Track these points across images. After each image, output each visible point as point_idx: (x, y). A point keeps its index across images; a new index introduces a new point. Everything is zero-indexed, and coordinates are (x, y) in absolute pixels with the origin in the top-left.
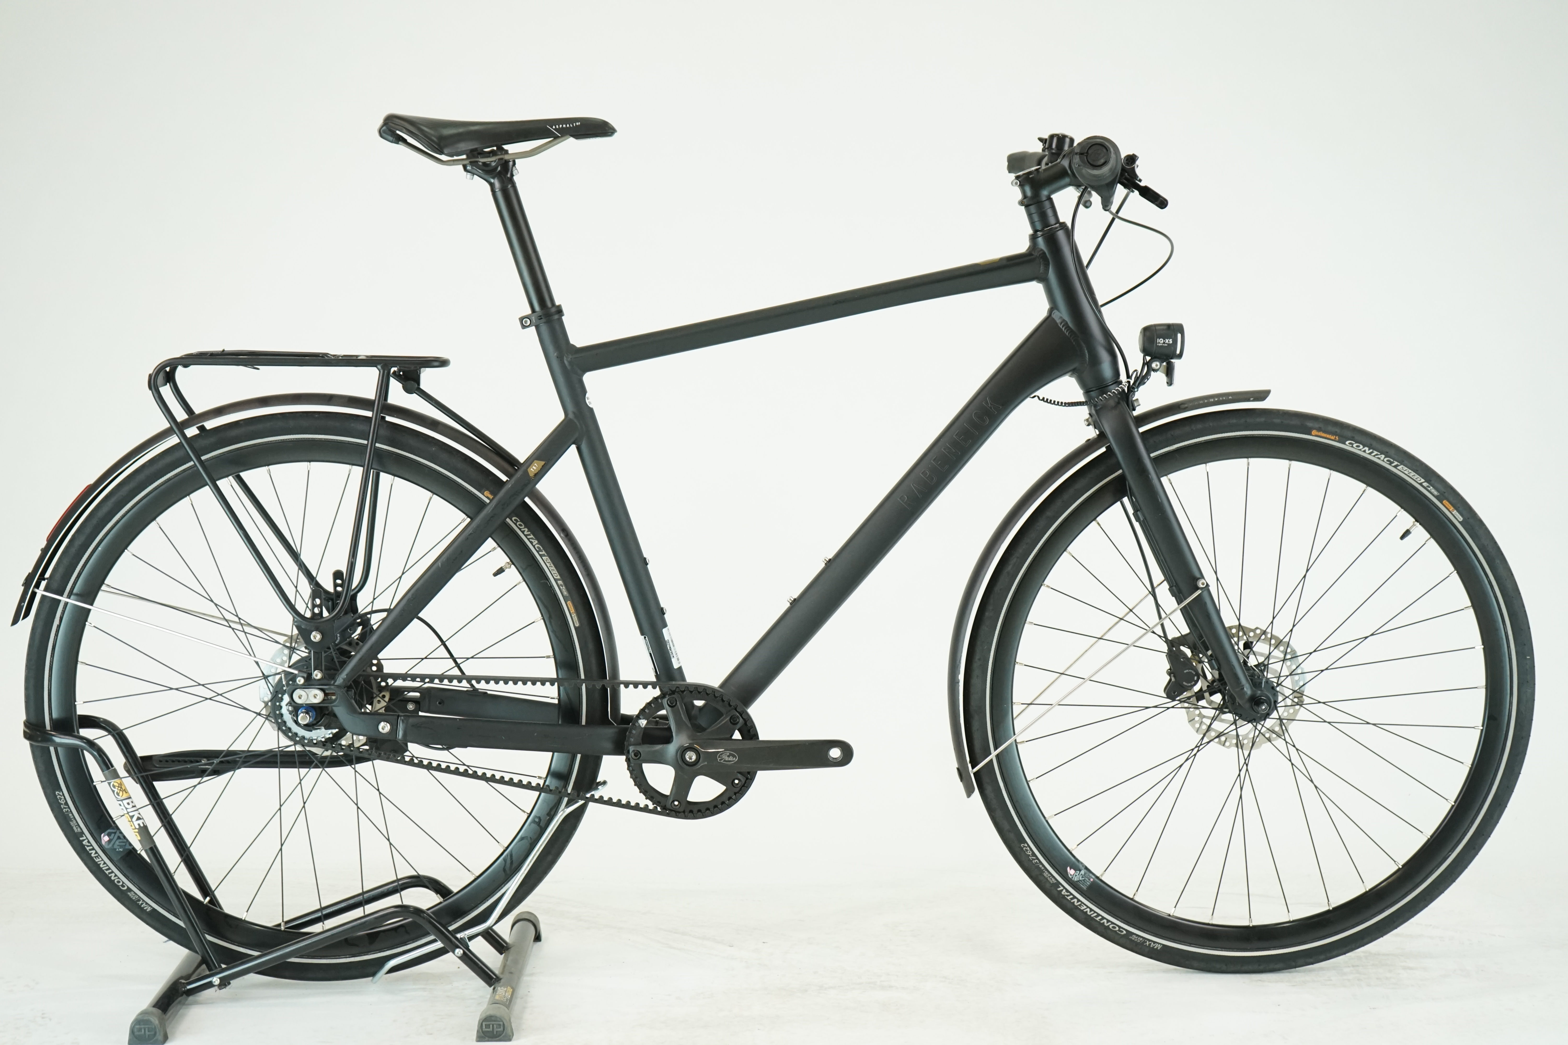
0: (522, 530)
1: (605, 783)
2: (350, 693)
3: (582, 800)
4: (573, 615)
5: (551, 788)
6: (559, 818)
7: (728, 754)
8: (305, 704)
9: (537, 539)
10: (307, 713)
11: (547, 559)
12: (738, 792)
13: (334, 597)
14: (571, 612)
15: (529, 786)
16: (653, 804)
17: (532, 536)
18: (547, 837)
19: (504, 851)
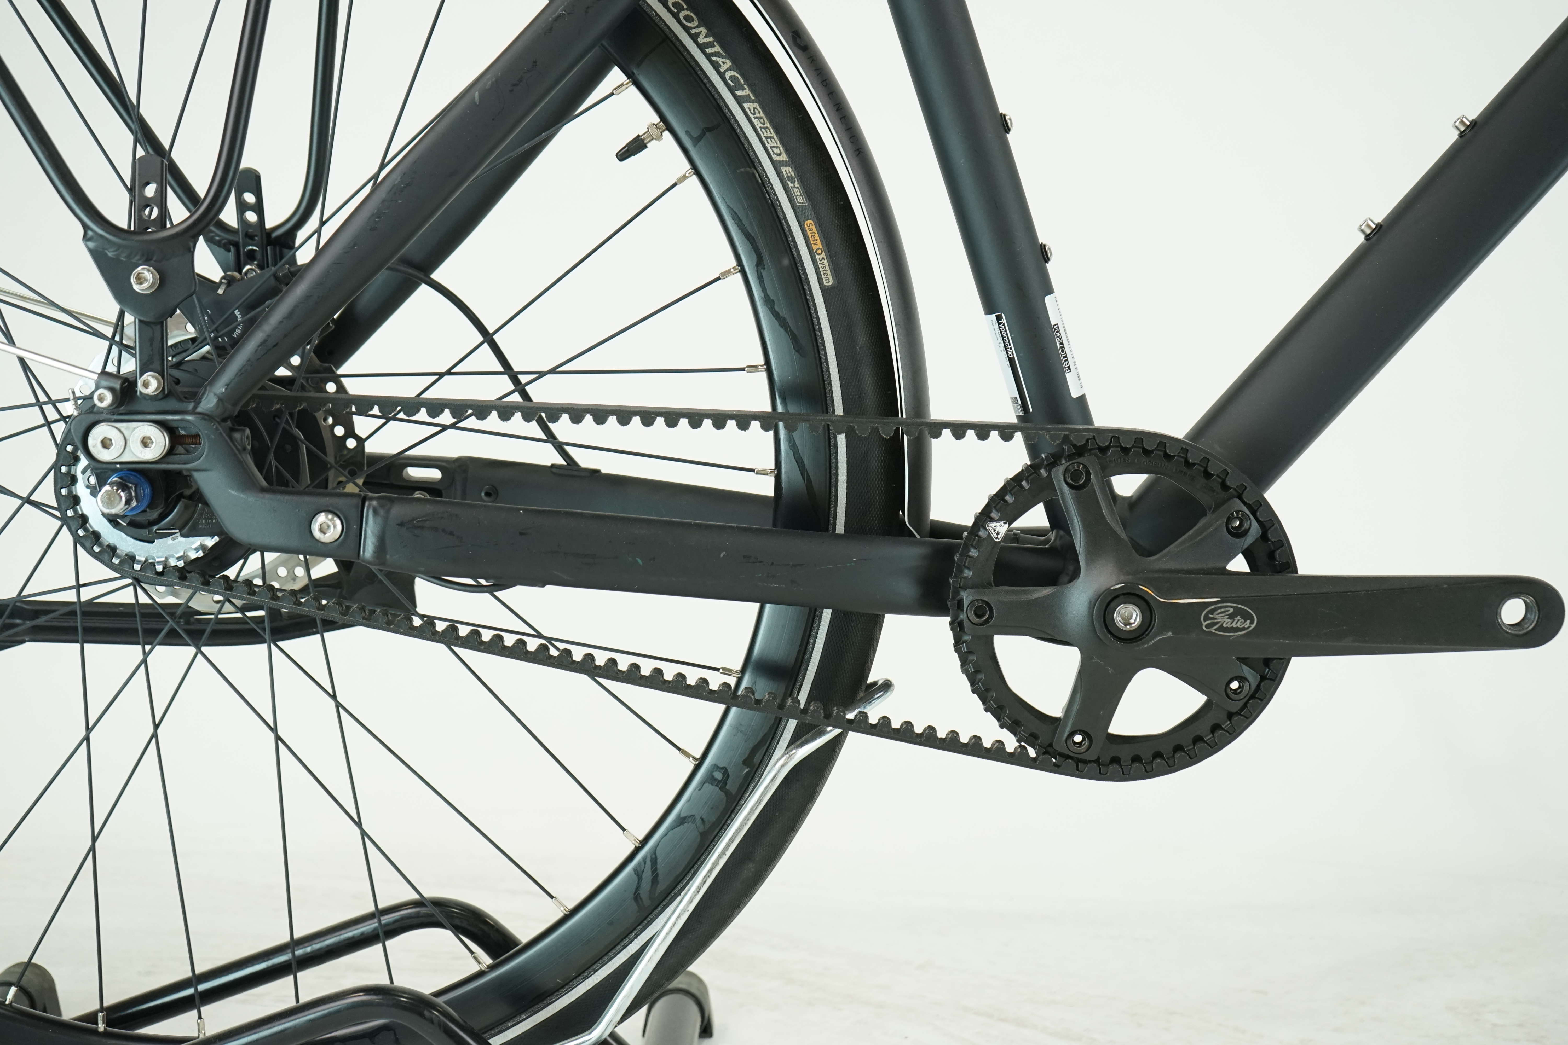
0: (693, 31)
1: (887, 686)
2: (237, 435)
3: (835, 727)
4: (817, 257)
5: (758, 697)
6: (778, 772)
7: (1232, 610)
8: (121, 463)
9: (730, 55)
10: (123, 486)
11: (754, 108)
12: (1238, 713)
13: (240, 238)
14: (815, 248)
15: (701, 691)
16: (1018, 741)
17: (717, 49)
18: (747, 819)
19: (637, 850)
